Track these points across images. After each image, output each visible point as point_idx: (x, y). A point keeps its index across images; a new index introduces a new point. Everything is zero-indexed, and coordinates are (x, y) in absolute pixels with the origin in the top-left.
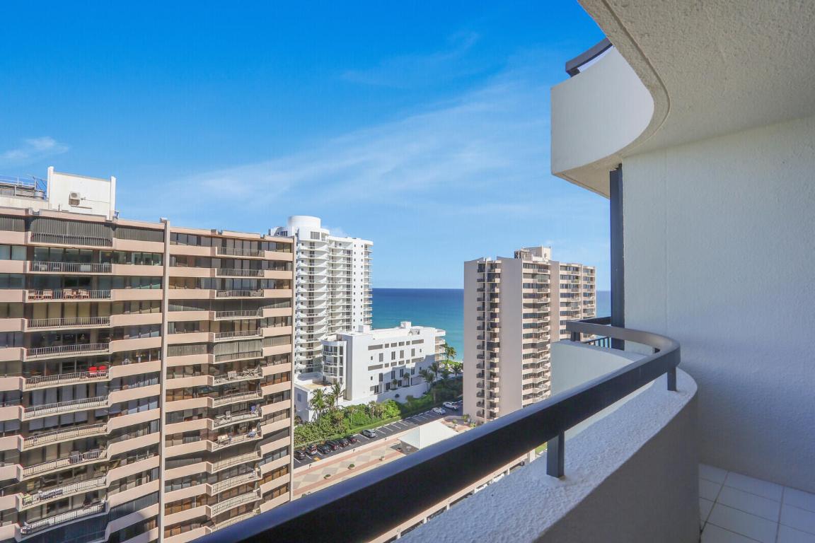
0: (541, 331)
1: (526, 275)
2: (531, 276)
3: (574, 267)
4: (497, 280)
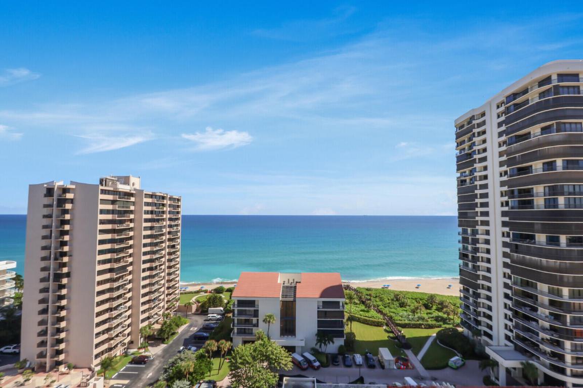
0: (121, 255)
1: (104, 201)
2: (110, 202)
3: (160, 196)
4: (68, 206)
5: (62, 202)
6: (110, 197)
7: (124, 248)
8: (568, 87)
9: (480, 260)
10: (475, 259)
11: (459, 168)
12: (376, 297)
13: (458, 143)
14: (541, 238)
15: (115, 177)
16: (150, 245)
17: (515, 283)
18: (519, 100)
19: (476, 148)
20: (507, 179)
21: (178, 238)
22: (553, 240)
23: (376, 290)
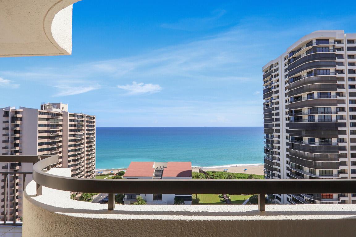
0: (54, 152)
1: (41, 119)
2: (46, 119)
3: (80, 116)
4: (18, 122)
5: (14, 119)
6: (46, 117)
7: (56, 147)
8: (322, 47)
9: (275, 153)
10: (273, 153)
11: (265, 97)
12: (217, 176)
13: (264, 82)
14: (306, 140)
15: (51, 104)
16: (74, 145)
17: (292, 167)
18: (296, 55)
19: (273, 85)
20: (288, 104)
21: (94, 141)
22: (312, 141)
23: (218, 172)
